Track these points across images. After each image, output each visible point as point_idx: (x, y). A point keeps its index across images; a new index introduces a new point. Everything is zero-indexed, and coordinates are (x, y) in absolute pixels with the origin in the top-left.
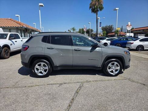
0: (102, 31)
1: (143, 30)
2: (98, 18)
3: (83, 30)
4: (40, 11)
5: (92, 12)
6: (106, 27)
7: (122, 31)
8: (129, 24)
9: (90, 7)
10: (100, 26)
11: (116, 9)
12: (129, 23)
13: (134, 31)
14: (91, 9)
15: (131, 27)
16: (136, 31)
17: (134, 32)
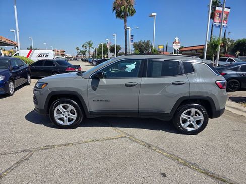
0: (134, 49)
1: (196, 50)
2: (127, 27)
3: (105, 46)
4: (15, 6)
5: (117, 17)
6: (140, 42)
7: (166, 51)
8: (177, 41)
9: (114, 9)
10: (132, 41)
11: (153, 14)
12: (177, 39)
13: (183, 51)
14: (115, 11)
15: (180, 45)
16: (186, 51)
17: (183, 53)
